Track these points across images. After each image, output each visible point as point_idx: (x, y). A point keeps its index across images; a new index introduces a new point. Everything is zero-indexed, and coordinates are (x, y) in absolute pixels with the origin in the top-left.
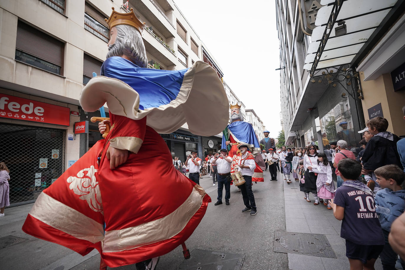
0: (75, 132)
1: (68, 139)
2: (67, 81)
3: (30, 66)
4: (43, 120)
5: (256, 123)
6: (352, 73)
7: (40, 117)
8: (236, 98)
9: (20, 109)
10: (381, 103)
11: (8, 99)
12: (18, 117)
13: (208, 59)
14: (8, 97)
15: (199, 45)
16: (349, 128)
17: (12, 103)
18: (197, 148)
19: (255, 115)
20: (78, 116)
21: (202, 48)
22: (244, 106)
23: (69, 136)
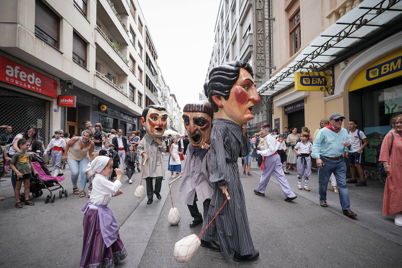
0: (58, 104)
1: (53, 110)
2: (64, 57)
3: (43, 41)
4: (40, 91)
5: (175, 109)
6: (270, 100)
7: (39, 87)
8: (164, 82)
9: (26, 79)
10: (279, 118)
11: (19, 68)
12: (26, 86)
13: (149, 40)
14: (19, 67)
15: (143, 25)
16: (252, 124)
17: (22, 73)
18: (134, 128)
19: (176, 101)
20: (60, 88)
21: (146, 28)
22: (170, 91)
23: (54, 108)
